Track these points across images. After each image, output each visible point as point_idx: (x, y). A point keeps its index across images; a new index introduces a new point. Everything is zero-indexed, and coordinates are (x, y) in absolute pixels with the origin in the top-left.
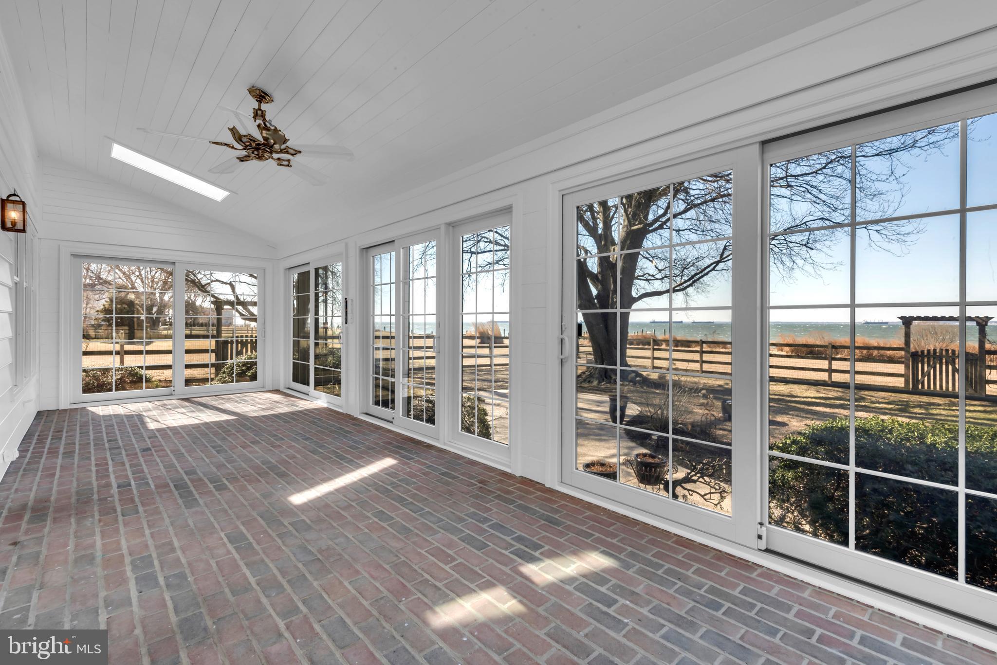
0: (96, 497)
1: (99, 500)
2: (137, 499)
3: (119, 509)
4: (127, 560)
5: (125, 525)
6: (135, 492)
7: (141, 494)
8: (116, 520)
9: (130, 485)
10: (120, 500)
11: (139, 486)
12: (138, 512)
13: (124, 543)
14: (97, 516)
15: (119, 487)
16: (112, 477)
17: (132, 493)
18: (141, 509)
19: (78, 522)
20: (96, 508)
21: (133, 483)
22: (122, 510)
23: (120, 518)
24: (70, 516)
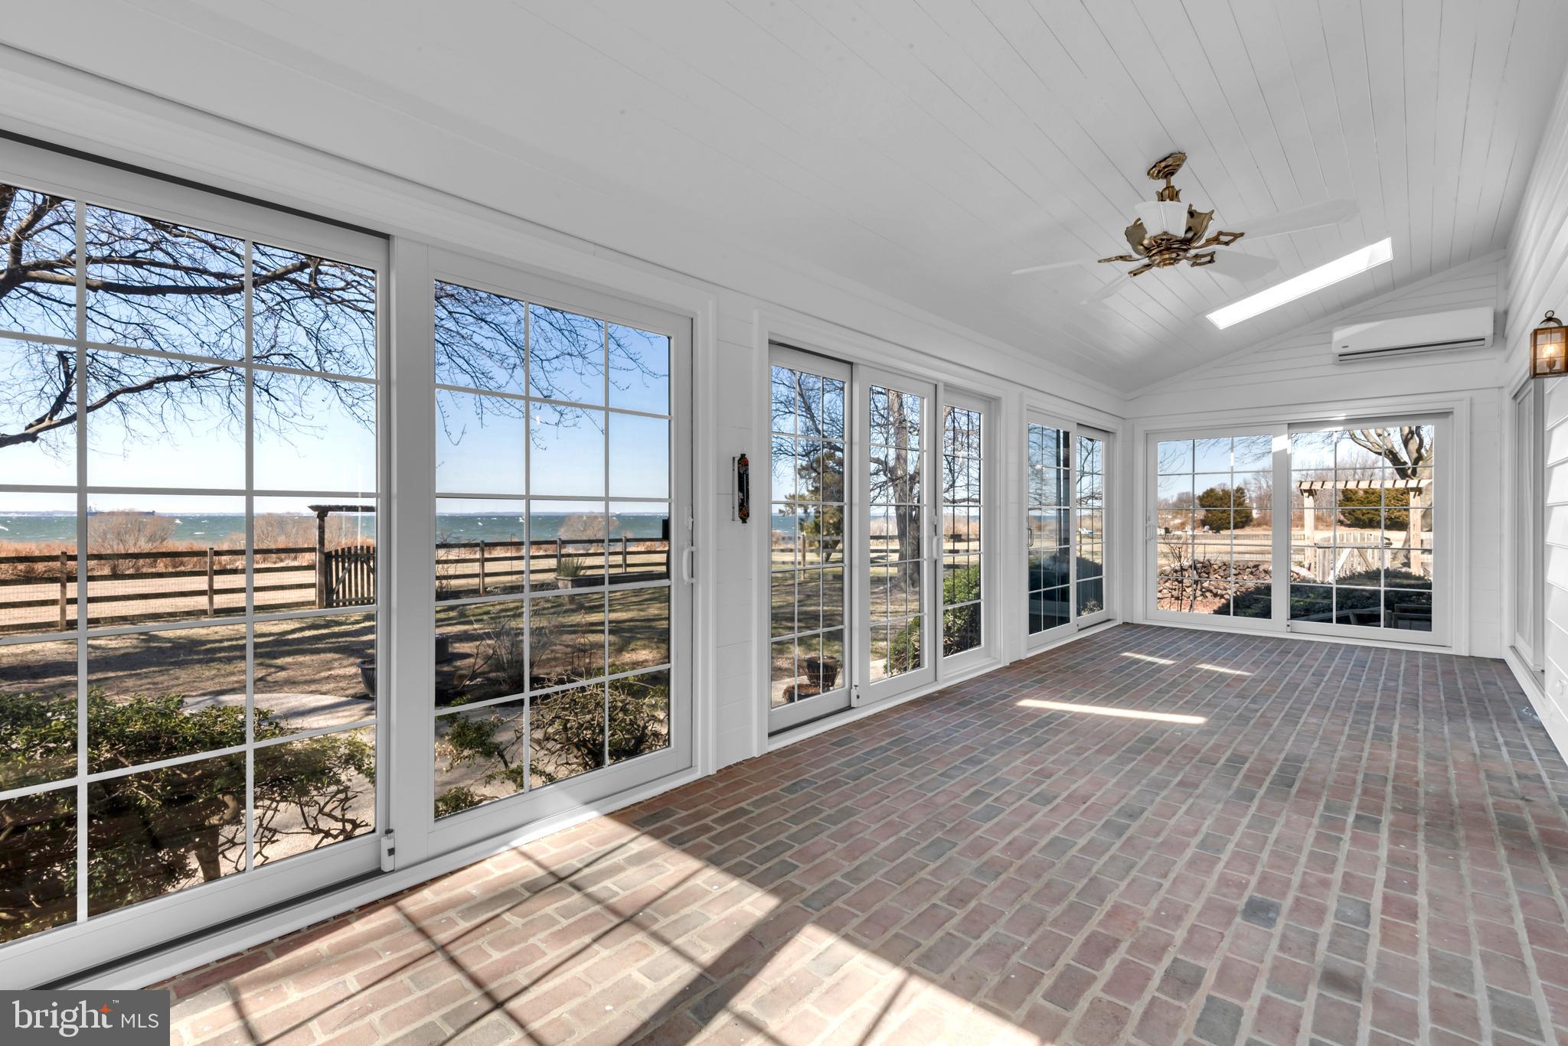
0: (1422, 821)
1: (1416, 813)
2: (1359, 791)
3: (1389, 789)
4: (1394, 744)
5: (1387, 769)
6: (1355, 802)
7: (1348, 796)
8: (1396, 777)
9: (1358, 817)
10: (1383, 798)
11: (1345, 811)
12: (1366, 775)
13: (1394, 755)
14: (1421, 791)
15: (1378, 822)
16: (1383, 853)
17: (1361, 800)
18: (1360, 778)
19: (1446, 795)
20: (1422, 802)
21: (1351, 819)
22: (1385, 785)
23: (1391, 776)
24: (1461, 807)
